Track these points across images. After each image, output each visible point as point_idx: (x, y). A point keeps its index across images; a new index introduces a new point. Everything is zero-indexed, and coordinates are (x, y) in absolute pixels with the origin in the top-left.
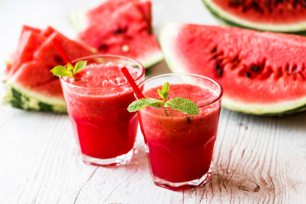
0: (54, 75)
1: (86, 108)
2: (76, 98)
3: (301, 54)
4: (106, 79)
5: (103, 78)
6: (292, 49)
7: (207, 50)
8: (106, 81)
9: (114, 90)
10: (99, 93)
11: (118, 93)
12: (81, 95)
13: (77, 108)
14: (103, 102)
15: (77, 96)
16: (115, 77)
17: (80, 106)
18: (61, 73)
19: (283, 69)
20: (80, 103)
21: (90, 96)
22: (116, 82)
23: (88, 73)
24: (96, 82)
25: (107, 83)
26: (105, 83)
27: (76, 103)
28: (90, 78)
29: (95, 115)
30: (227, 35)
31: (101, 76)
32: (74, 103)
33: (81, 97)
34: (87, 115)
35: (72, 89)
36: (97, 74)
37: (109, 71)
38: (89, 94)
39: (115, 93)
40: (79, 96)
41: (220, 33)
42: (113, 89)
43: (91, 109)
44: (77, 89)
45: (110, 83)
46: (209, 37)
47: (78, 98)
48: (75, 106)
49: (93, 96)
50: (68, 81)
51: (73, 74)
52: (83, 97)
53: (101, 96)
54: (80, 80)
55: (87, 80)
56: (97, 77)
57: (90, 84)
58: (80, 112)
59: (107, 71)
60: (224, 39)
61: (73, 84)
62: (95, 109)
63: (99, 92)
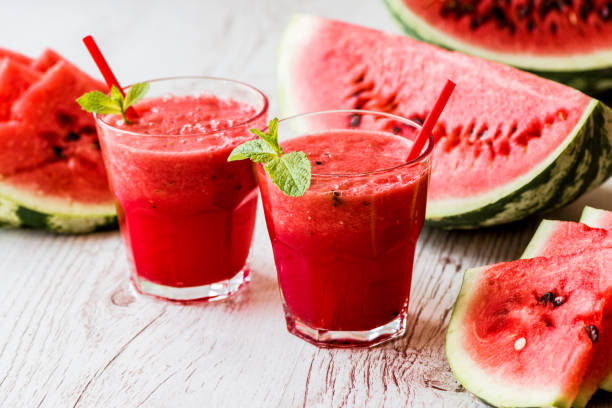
0: (83, 108)
1: (145, 178)
2: (125, 158)
3: (502, 103)
4: (190, 122)
5: (183, 119)
6: (490, 92)
7: (348, 78)
8: (189, 126)
9: (202, 142)
10: (172, 147)
11: (211, 148)
12: (133, 150)
13: (128, 179)
14: (179, 165)
15: (126, 153)
16: (208, 118)
17: (134, 174)
18: (96, 105)
19: (464, 131)
20: (132, 167)
21: (152, 152)
22: (209, 127)
23: (155, 110)
24: (169, 128)
25: (190, 130)
26: (187, 128)
27: (124, 168)
28: (159, 121)
29: (162, 194)
30: (389, 51)
31: (180, 115)
32: (120, 169)
33: (134, 155)
34: (147, 194)
35: (118, 138)
36: (173, 113)
37: (197, 108)
38: (151, 148)
39: (205, 147)
40: (130, 153)
41: (379, 44)
42: (200, 139)
43: (155, 181)
44: (127, 139)
45: (197, 129)
46: (359, 52)
47: (129, 156)
48: (124, 174)
49: (158, 153)
50: (113, 124)
51: (122, 110)
52: (137, 155)
53: (173, 153)
54: (137, 123)
55: (151, 124)
56: (172, 119)
57: (156, 131)
58: (133, 185)
59: (194, 107)
60: (382, 58)
61: (122, 128)
62: (163, 181)
63: (173, 145)
